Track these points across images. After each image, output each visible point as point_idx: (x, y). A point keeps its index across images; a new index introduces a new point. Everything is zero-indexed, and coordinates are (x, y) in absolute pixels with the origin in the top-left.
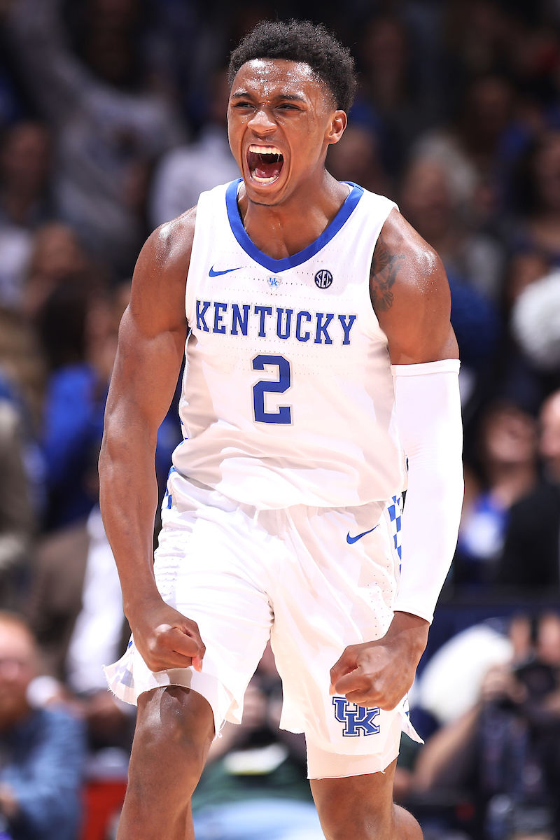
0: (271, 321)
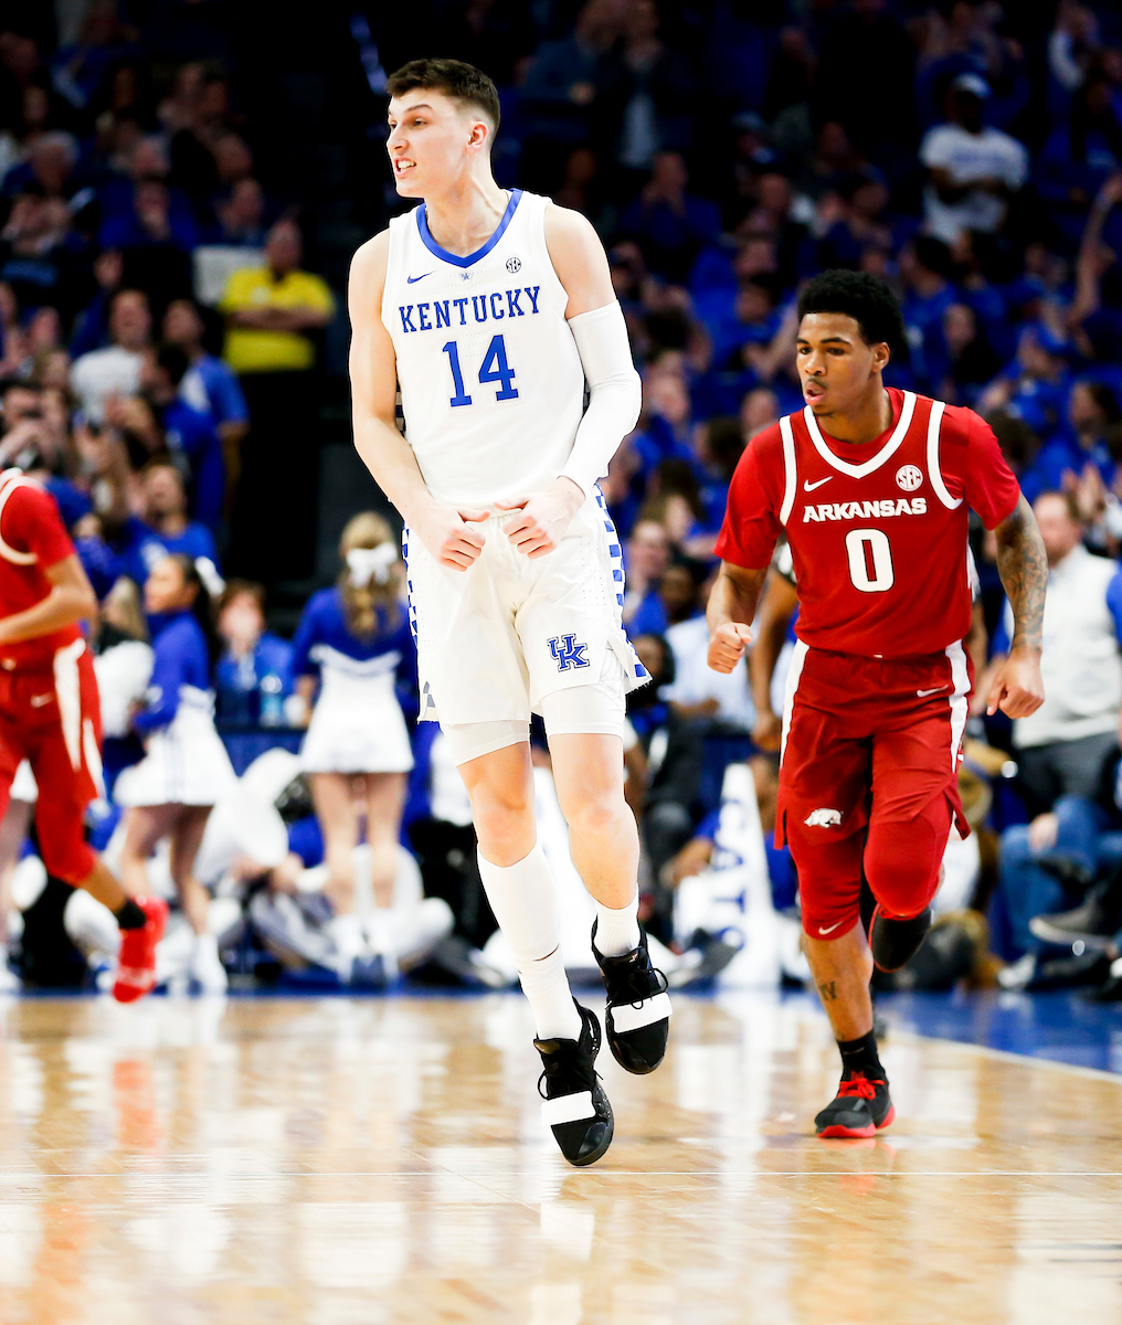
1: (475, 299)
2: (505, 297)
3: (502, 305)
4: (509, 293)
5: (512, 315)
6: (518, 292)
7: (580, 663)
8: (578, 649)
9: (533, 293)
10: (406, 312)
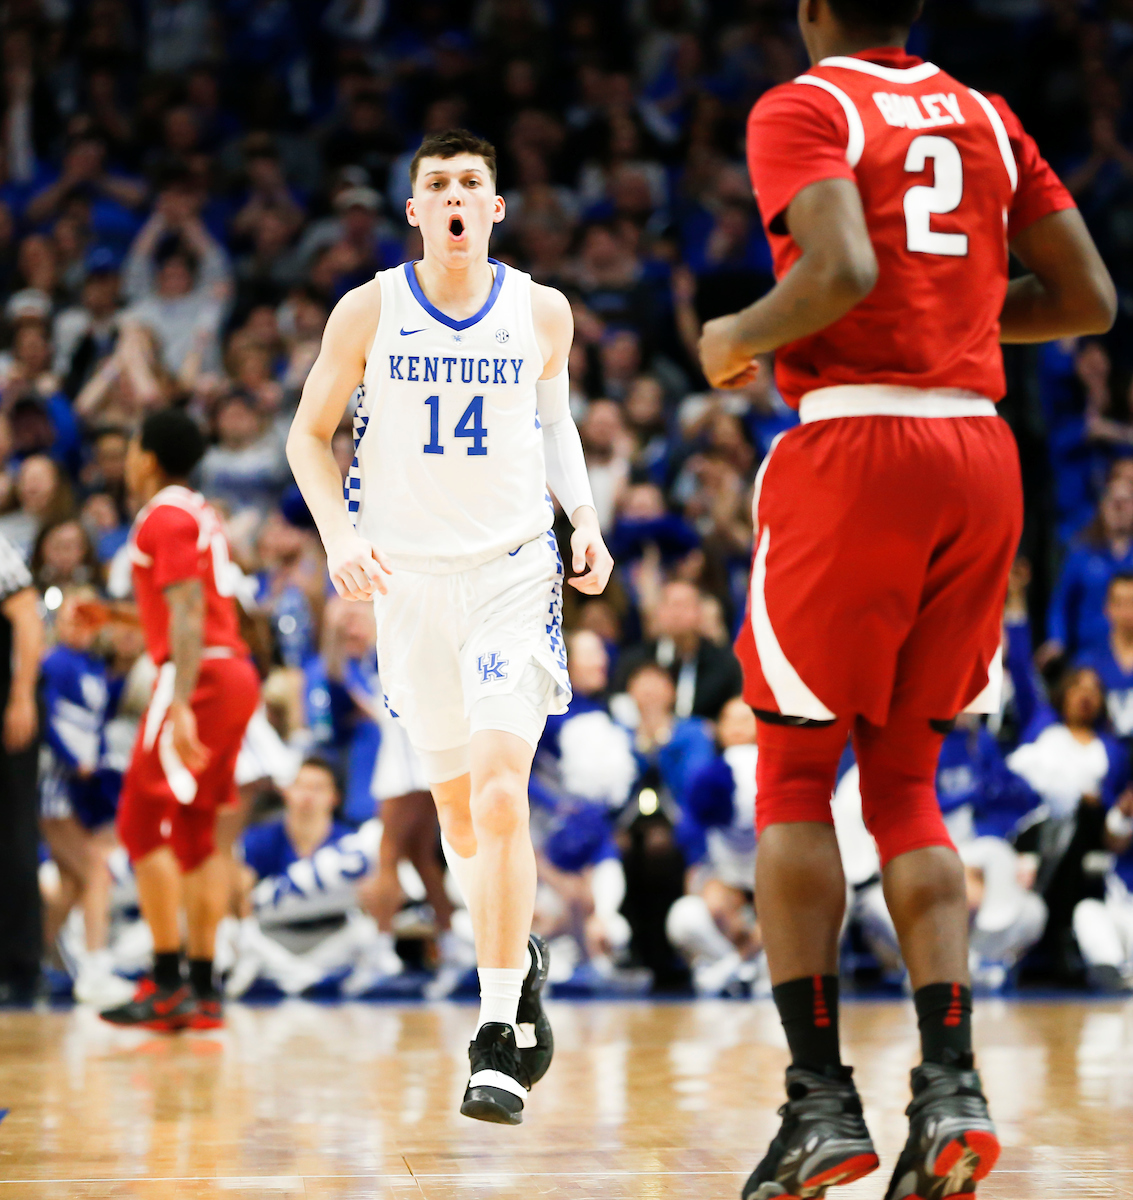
1: (464, 360)
2: (492, 364)
3: (488, 371)
4: (496, 361)
5: (496, 382)
6: (504, 361)
7: (499, 675)
8: (500, 664)
9: (517, 365)
10: (396, 361)
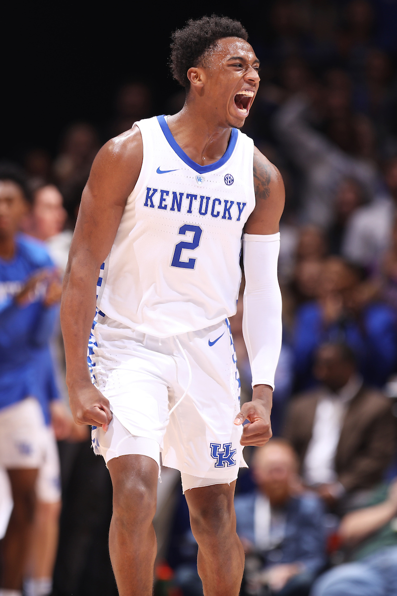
0: (196, 204)
